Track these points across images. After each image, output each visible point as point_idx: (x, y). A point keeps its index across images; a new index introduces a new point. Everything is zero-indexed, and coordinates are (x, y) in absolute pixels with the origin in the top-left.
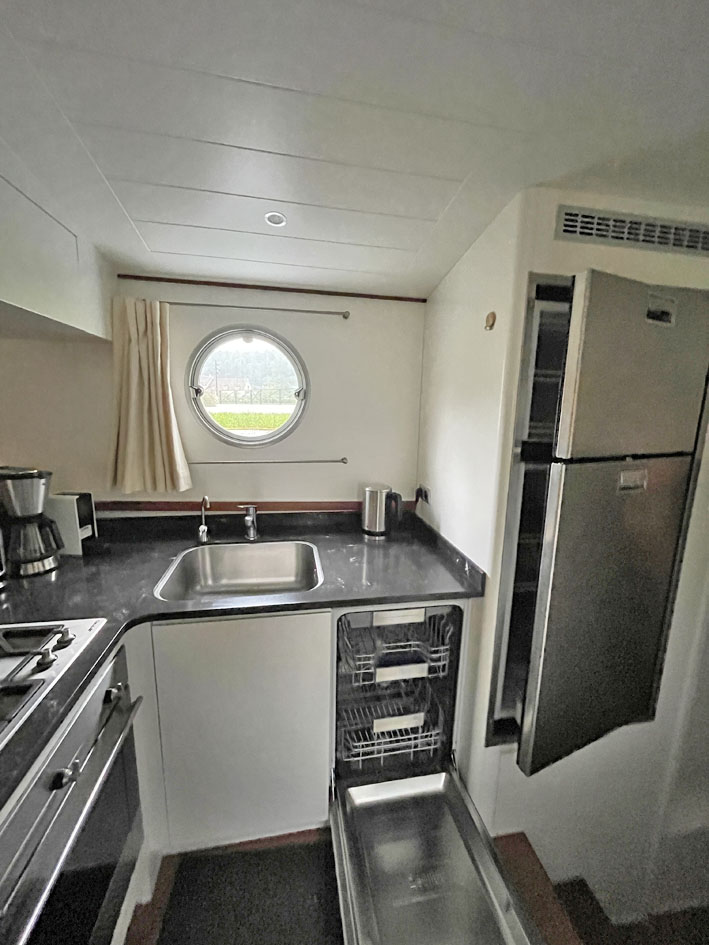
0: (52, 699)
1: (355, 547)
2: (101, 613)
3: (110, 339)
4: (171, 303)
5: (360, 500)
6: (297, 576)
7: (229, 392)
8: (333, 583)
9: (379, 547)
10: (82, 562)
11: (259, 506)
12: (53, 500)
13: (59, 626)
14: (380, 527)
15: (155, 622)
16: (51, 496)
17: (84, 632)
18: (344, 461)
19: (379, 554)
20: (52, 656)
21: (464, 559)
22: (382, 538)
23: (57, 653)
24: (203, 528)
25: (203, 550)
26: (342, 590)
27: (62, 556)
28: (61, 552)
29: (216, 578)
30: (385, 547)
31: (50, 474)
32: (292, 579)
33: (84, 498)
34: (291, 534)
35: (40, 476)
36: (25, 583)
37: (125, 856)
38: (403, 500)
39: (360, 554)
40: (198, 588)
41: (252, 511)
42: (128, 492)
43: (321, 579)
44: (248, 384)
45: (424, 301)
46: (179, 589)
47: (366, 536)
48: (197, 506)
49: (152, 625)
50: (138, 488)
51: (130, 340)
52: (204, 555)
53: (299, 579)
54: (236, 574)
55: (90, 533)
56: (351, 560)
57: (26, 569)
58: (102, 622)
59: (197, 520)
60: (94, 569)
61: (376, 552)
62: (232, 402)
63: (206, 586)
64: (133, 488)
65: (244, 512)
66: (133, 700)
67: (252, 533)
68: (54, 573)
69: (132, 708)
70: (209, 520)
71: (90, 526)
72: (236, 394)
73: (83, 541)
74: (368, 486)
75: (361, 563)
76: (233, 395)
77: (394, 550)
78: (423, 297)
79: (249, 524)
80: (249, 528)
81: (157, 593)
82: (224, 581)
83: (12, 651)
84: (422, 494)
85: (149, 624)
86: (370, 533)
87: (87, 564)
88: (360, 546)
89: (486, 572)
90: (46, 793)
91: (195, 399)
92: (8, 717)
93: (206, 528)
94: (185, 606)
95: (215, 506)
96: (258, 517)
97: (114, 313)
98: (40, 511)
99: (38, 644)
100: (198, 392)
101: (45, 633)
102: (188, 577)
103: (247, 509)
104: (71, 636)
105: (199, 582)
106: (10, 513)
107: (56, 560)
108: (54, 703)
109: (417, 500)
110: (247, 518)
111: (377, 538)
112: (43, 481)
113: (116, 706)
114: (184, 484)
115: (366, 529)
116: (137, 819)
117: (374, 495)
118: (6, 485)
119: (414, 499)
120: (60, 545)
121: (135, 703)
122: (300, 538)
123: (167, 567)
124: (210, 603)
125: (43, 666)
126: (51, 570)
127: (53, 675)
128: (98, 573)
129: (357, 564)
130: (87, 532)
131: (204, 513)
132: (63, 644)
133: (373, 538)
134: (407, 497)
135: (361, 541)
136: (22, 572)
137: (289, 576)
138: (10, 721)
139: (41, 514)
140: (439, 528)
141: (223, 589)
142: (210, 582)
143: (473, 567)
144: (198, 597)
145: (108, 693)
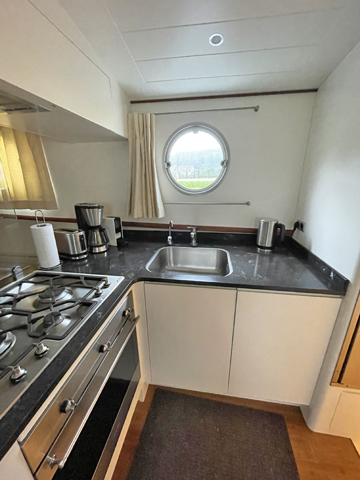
0: (99, 312)
1: (252, 254)
2: (122, 274)
3: (126, 137)
4: (155, 114)
5: (257, 228)
6: (217, 267)
7: (183, 173)
8: (239, 274)
9: (266, 255)
10: (117, 249)
11: (198, 228)
12: (105, 219)
13: (105, 277)
14: (268, 244)
15: (146, 282)
16: (104, 217)
17: (115, 282)
18: (248, 204)
19: (266, 259)
20: (101, 291)
21: (330, 269)
22: (269, 251)
23: (103, 290)
24: (170, 237)
25: (169, 248)
26: (244, 279)
27: (109, 245)
28: (108, 244)
29: (175, 263)
30: (271, 257)
31: (103, 207)
32: (214, 268)
33: (117, 220)
34: (215, 244)
35: (99, 207)
36: (95, 255)
37: (133, 379)
38: (286, 229)
39: (255, 258)
40: (167, 267)
41: (194, 230)
42: (136, 217)
43: (231, 271)
44: (193, 168)
45: (316, 90)
46: (158, 267)
47: (259, 249)
48: (167, 226)
49: (144, 283)
50: (140, 216)
51: (136, 138)
52: (170, 251)
53: (218, 269)
54: (185, 262)
55: (120, 236)
56: (250, 261)
57: (95, 250)
58: (123, 278)
59: (167, 234)
60: (121, 253)
61: (265, 258)
62: (185, 178)
63: (171, 267)
64: (138, 215)
65: (190, 231)
66: (136, 317)
67: (194, 242)
68: (106, 253)
69: (135, 320)
70: (173, 234)
71: (120, 233)
72: (187, 174)
73: (117, 239)
74: (262, 219)
75: (255, 264)
76: (185, 174)
77: (276, 258)
78: (316, 88)
79: (193, 237)
80: (193, 240)
81: (147, 268)
82: (179, 265)
83: (86, 286)
84: (299, 226)
85: (143, 282)
86: (261, 247)
87: (119, 250)
88: (255, 254)
89: (349, 279)
90: (97, 353)
91: (167, 169)
92: (82, 316)
93: (171, 238)
94: (160, 275)
95: (176, 227)
96: (198, 234)
97: (129, 122)
98: (99, 224)
99: (97, 284)
100: (168, 164)
101: (100, 280)
102: (162, 261)
103: (192, 229)
104: (109, 283)
105: (167, 264)
106: (89, 225)
107: (106, 247)
108: (100, 313)
109: (295, 229)
110: (192, 233)
111: (266, 250)
112: (100, 210)
113: (128, 318)
114: (161, 214)
115: (259, 244)
116: (138, 367)
117: (266, 224)
118: (86, 211)
119: (292, 229)
120: (108, 241)
121: (137, 318)
122: (219, 247)
123: (152, 256)
124: (172, 276)
125: (97, 295)
126: (104, 252)
127: (102, 300)
128: (123, 255)
129: (253, 265)
130: (119, 235)
131: (170, 230)
132: (106, 286)
133: (263, 250)
134: (289, 227)
135: (256, 252)
136: (93, 252)
137: (213, 266)
138: (82, 318)
139: (100, 226)
140: (310, 247)
141: (178, 269)
142: (172, 265)
143: (337, 275)
144: (166, 271)
145: (124, 312)
